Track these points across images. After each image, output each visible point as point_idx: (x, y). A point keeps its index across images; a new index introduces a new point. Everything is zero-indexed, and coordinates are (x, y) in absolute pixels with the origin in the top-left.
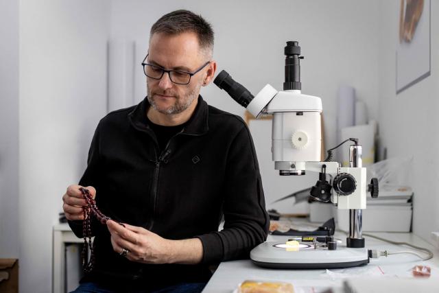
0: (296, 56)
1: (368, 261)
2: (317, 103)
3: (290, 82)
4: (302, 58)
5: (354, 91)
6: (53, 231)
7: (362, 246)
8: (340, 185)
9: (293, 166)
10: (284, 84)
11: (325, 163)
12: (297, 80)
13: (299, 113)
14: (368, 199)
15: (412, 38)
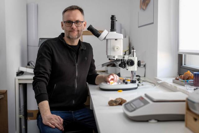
0: (115, 20)
1: (137, 87)
2: (121, 36)
3: (113, 29)
4: (116, 21)
5: (121, 25)
6: (15, 79)
7: (136, 83)
8: (129, 63)
9: (114, 57)
10: (111, 29)
11: (124, 56)
12: (115, 28)
13: (116, 40)
14: (137, 67)
15: (146, 9)
